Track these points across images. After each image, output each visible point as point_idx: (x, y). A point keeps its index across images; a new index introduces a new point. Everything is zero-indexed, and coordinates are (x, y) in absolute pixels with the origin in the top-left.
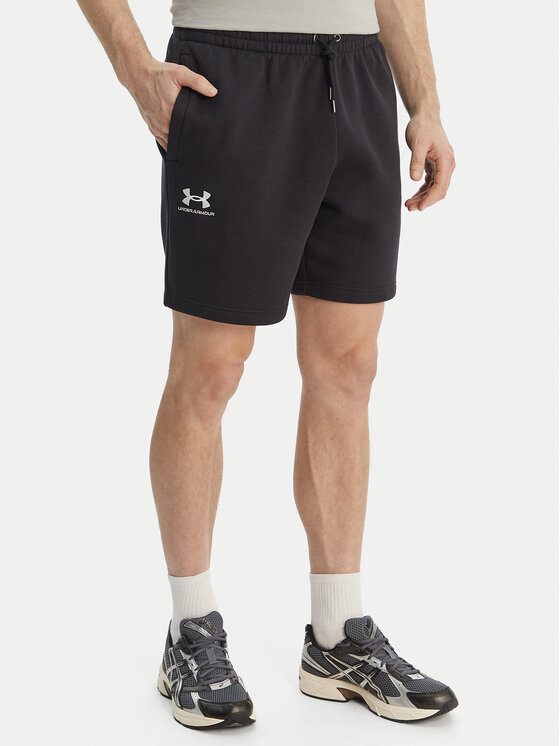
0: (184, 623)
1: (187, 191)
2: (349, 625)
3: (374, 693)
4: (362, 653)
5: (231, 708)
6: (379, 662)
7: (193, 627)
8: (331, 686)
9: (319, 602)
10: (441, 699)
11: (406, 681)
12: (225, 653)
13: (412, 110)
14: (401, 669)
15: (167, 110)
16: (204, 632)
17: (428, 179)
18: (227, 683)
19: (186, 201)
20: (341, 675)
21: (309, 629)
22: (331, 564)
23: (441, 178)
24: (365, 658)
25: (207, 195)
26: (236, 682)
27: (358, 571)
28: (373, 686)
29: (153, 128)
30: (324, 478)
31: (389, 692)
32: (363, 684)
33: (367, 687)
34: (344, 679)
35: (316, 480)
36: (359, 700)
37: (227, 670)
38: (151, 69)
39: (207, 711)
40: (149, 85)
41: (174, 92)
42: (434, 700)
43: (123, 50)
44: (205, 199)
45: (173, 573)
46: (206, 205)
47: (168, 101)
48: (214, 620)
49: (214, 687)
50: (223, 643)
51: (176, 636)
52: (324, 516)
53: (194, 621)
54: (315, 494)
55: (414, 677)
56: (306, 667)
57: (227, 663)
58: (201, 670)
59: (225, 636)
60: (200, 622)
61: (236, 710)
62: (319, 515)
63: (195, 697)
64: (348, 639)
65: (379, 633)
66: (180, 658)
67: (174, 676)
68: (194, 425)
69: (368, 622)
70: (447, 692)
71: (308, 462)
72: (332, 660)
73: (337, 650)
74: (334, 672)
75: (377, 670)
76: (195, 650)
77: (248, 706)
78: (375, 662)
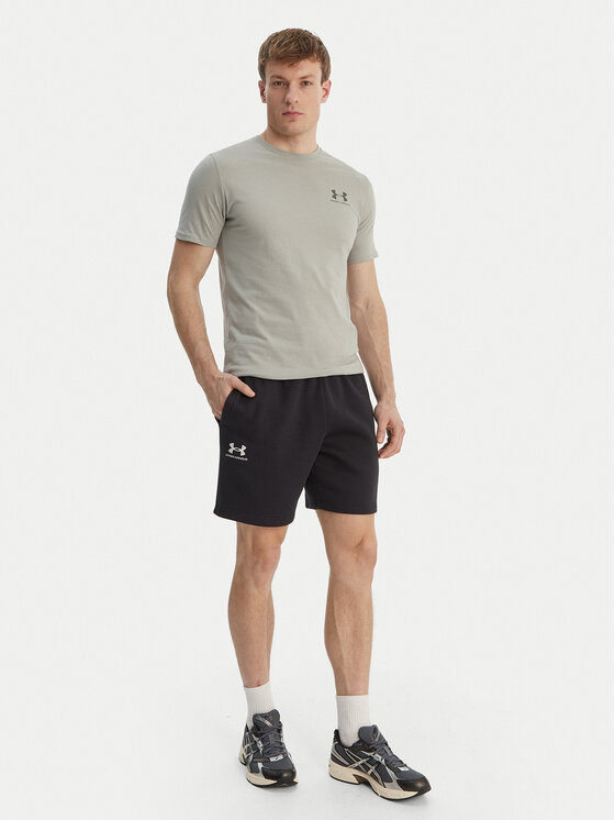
0: (255, 716)
1: (232, 445)
2: (362, 731)
3: (376, 779)
4: (369, 751)
5: (282, 774)
6: (380, 757)
7: (261, 719)
8: (349, 773)
9: (342, 714)
10: (420, 785)
11: (397, 772)
12: (280, 737)
13: (378, 397)
14: (395, 763)
15: (222, 401)
16: (268, 723)
17: (389, 440)
18: (281, 757)
19: (231, 451)
20: (356, 765)
21: (337, 732)
22: (349, 689)
23: (395, 440)
24: (371, 754)
25: (244, 448)
26: (286, 757)
27: (367, 694)
28: (376, 774)
29: (214, 411)
30: (344, 631)
31: (386, 779)
32: (370, 772)
33: (372, 775)
34: (358, 768)
35: (340, 633)
36: (367, 783)
37: (281, 748)
38: (216, 376)
39: (267, 776)
40: (214, 385)
41: (228, 391)
42: (415, 785)
43: (201, 363)
44: (242, 450)
45: (247, 685)
46: (243, 454)
47: (224, 396)
48: (274, 715)
49: (272, 759)
50: (280, 731)
51: (251, 725)
52: (345, 656)
53: (262, 715)
54: (338, 643)
55: (402, 769)
56: (333, 758)
57: (281, 744)
58: (265, 748)
59: (281, 726)
60: (265, 716)
61: (285, 775)
62: (341, 657)
63: (260, 765)
64: (361, 741)
65: (381, 737)
66: (252, 740)
67: (248, 751)
68: (253, 590)
69: (375, 729)
70: (424, 779)
71: (334, 621)
72: (350, 754)
73: (354, 748)
74: (351, 763)
75: (379, 763)
76: (262, 734)
77: (293, 773)
78: (378, 757)
